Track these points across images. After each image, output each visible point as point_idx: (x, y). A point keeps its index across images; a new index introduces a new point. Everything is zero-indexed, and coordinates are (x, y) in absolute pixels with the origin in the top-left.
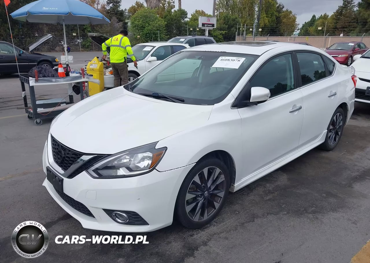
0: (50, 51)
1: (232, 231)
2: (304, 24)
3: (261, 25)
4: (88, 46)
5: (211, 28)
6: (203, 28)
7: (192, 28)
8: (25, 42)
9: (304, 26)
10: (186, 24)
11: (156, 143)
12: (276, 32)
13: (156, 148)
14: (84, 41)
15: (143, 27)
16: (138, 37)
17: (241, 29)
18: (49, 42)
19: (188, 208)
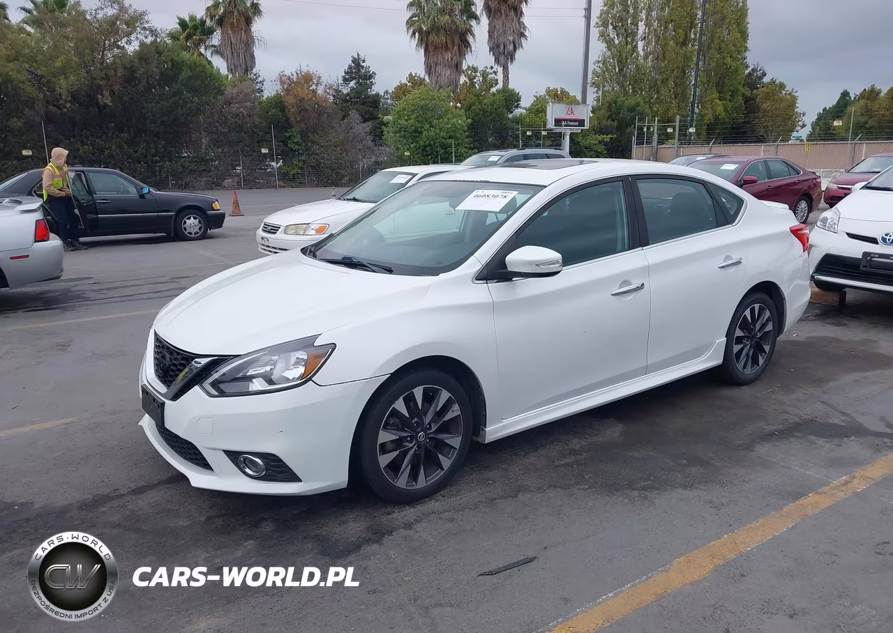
0: (212, 189)
1: (467, 511)
2: (822, 112)
3: (707, 118)
4: (293, 175)
5: (578, 130)
6: (558, 130)
7: (531, 130)
8: (160, 172)
9: (820, 117)
10: (517, 123)
11: (316, 337)
12: (744, 133)
13: (315, 345)
14: (284, 165)
15: (417, 132)
16: (406, 154)
17: (645, 130)
18: (210, 170)
19: (384, 460)
